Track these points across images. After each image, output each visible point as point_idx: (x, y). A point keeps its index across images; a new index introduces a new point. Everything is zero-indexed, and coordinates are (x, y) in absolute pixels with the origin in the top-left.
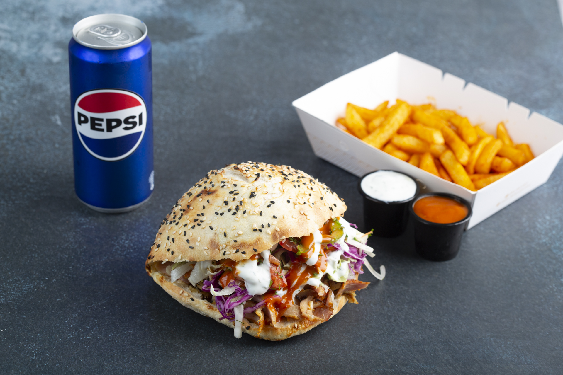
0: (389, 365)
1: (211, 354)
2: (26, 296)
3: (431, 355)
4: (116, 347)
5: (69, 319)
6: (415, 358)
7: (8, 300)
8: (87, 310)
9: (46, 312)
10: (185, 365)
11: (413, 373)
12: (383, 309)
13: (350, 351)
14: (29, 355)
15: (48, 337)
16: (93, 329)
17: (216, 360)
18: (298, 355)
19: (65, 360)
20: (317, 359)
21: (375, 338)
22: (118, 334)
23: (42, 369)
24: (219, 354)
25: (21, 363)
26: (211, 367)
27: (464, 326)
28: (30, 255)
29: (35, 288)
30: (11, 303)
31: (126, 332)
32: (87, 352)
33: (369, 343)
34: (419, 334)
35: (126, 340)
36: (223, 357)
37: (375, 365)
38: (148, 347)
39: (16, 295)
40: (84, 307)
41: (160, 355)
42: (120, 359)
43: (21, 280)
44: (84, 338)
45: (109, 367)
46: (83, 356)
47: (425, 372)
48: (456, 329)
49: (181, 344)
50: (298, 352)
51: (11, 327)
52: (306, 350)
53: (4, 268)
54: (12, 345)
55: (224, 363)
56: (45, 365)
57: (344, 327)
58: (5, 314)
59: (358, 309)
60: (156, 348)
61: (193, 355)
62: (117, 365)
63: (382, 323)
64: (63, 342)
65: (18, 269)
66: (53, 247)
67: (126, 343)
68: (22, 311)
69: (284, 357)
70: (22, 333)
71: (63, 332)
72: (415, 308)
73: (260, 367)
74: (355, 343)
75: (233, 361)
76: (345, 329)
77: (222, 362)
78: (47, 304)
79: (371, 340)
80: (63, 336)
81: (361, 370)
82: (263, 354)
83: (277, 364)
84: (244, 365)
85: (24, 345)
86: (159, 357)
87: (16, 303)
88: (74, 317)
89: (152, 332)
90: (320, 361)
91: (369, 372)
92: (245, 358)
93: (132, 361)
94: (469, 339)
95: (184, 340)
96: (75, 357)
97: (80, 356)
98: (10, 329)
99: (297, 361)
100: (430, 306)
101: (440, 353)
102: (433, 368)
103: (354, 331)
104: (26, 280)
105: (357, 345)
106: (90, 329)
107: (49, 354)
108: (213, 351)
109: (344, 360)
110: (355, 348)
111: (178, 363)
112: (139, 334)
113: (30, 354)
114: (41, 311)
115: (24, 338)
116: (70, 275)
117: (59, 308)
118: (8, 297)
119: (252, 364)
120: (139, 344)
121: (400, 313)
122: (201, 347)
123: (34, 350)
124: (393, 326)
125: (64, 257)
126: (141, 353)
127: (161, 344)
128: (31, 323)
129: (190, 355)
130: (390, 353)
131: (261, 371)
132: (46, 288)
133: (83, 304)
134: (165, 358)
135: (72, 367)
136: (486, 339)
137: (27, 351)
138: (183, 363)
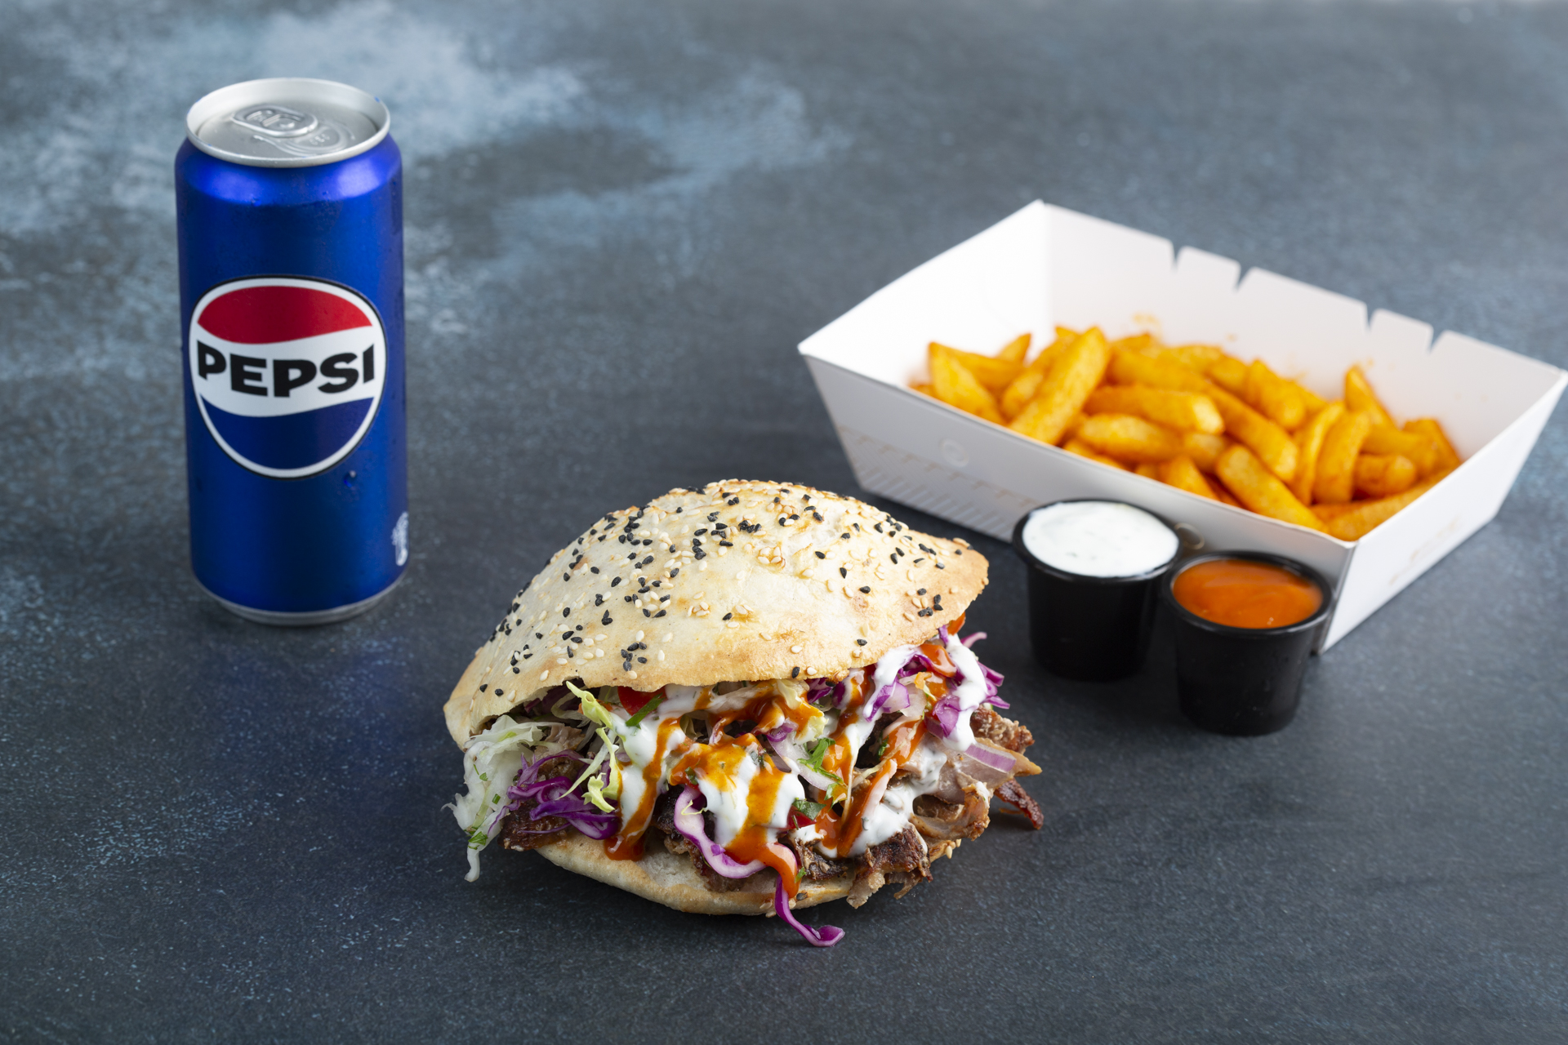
0: (1226, 1019)
1: (738, 988)
2: (223, 839)
3: (1340, 995)
4: (474, 971)
5: (343, 899)
6: (1296, 1002)
7: (176, 851)
8: (392, 877)
9: (282, 881)
10: (666, 1015)
11: (1292, 1040)
12: (1206, 880)
13: (1117, 983)
14: (237, 991)
15: (289, 945)
16: (409, 924)
17: (751, 1003)
18: (977, 990)
19: (335, 1003)
20: (1028, 1002)
21: (1186, 950)
22: (480, 937)
23: (274, 1027)
24: (759, 989)
25: (217, 1010)
26: (738, 1023)
27: (1429, 922)
28: (232, 735)
29: (248, 818)
30: (184, 857)
31: (501, 932)
32: (396, 982)
33: (1168, 963)
34: (1305, 943)
35: (503, 953)
36: (771, 996)
37: (1187, 1018)
38: (563, 971)
39: (198, 836)
40: (385, 869)
41: (597, 991)
42: (488, 1001)
43: (209, 798)
44: (386, 946)
45: (457, 1022)
46: (384, 993)
47: (1326, 1037)
48: (1405, 929)
49: (653, 962)
50: (976, 984)
51: (185, 920)
52: (998, 978)
53: (161, 768)
54: (189, 965)
55: (773, 1010)
56: (282, 1017)
57: (1099, 922)
58: (167, 885)
59: (1137, 877)
60: (585, 973)
61: (688, 991)
62: (478, 1016)
63: (1204, 913)
64: (328, 957)
65: (201, 771)
66: (296, 713)
67: (501, 959)
68: (215, 879)
69: (937, 995)
70: (215, 934)
71: (329, 933)
72: (1293, 875)
73: (872, 1022)
74: (1132, 963)
75: (798, 1005)
76: (1101, 929)
77: (767, 1009)
78: (283, 861)
79: (1174, 956)
80: (330, 942)
81: (1149, 1029)
82: (879, 989)
83: (918, 1014)
84: (829, 1016)
85: (224, 965)
86: (594, 996)
87: (198, 857)
88: (357, 893)
89: (574, 932)
90: (1037, 1006)
91: (1173, 1037)
92: (830, 998)
93: (520, 1006)
94: (1442, 955)
95: (663, 953)
96: (363, 995)
97: (376, 992)
98: (182, 923)
99: (973, 1005)
100: (1334, 870)
101: (1366, 991)
102: (1347, 1028)
103: (1127, 935)
104: (223, 797)
105: (1137, 969)
106: (402, 926)
107: (291, 989)
108: (742, 982)
109: (1104, 1003)
110: (1132, 974)
111: (646, 1010)
112: (537, 937)
113: (240, 987)
114: (266, 877)
115: (223, 946)
116: (343, 787)
117: (316, 870)
118: (175, 841)
119: (849, 1014)
120: (538, 962)
121: (1252, 889)
122: (710, 971)
123: (251, 978)
124: (1234, 921)
125: (326, 741)
126: (543, 985)
127: (600, 963)
128: (240, 909)
129: (680, 989)
130: (1227, 989)
131: (874, 1032)
132: (278, 819)
133: (381, 862)
134: (610, 998)
135: (357, 1021)
136: (1489, 955)
137: (231, 981)
138: (661, 1012)
